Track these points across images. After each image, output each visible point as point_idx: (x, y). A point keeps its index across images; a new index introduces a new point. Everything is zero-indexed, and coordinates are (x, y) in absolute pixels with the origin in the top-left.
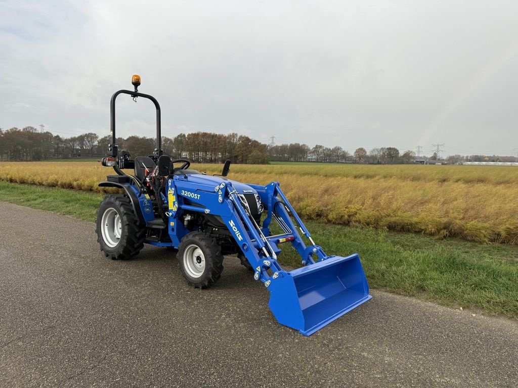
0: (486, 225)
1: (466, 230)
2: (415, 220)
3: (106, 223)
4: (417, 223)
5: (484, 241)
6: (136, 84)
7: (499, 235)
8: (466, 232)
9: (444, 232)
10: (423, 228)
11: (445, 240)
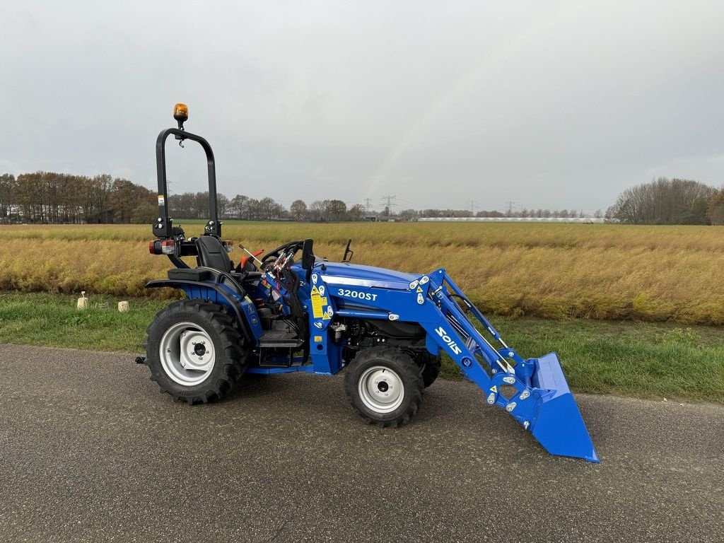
0: (563, 298)
1: (541, 306)
2: (484, 298)
3: (168, 347)
4: (485, 302)
5: (561, 318)
6: (181, 118)
7: (574, 308)
8: (541, 309)
9: (518, 310)
10: (494, 307)
11: (520, 320)
